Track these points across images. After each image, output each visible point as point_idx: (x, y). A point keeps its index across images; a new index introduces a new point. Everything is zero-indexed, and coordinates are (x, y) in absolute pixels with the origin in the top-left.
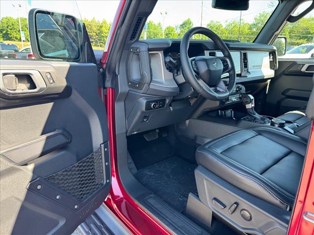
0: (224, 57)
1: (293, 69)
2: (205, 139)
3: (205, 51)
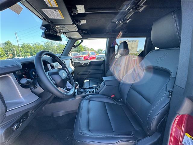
0: (63, 67)
1: (79, 65)
2: (59, 112)
3: (48, 65)
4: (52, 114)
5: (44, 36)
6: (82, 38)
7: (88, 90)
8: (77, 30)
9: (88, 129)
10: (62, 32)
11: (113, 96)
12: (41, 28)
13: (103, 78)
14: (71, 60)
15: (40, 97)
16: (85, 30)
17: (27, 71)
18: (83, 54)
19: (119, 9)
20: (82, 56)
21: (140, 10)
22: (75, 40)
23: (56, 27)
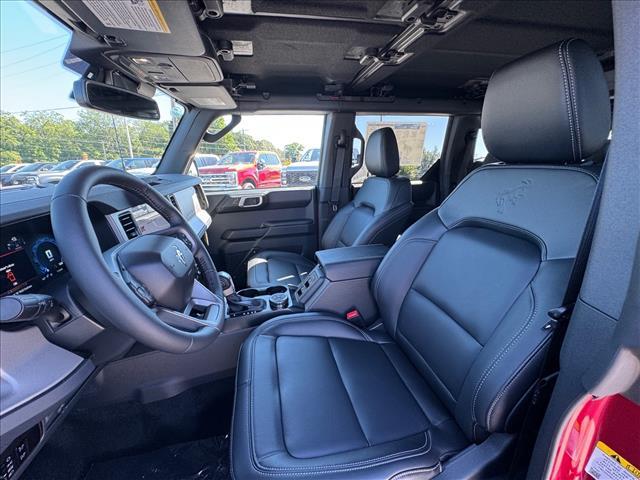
0: (173, 226)
3: (108, 218)
4: (138, 394)
5: (86, 99)
6: (235, 106)
7: (267, 298)
8: (220, 77)
9: (283, 448)
10: (159, 84)
11: (354, 314)
12: (65, 64)
13: (318, 253)
14: (197, 188)
15: (86, 358)
16: (249, 78)
17: (18, 248)
18: (235, 162)
19: (379, 14)
20: (231, 167)
21: (446, 26)
22: (209, 115)
23: (134, 63)
